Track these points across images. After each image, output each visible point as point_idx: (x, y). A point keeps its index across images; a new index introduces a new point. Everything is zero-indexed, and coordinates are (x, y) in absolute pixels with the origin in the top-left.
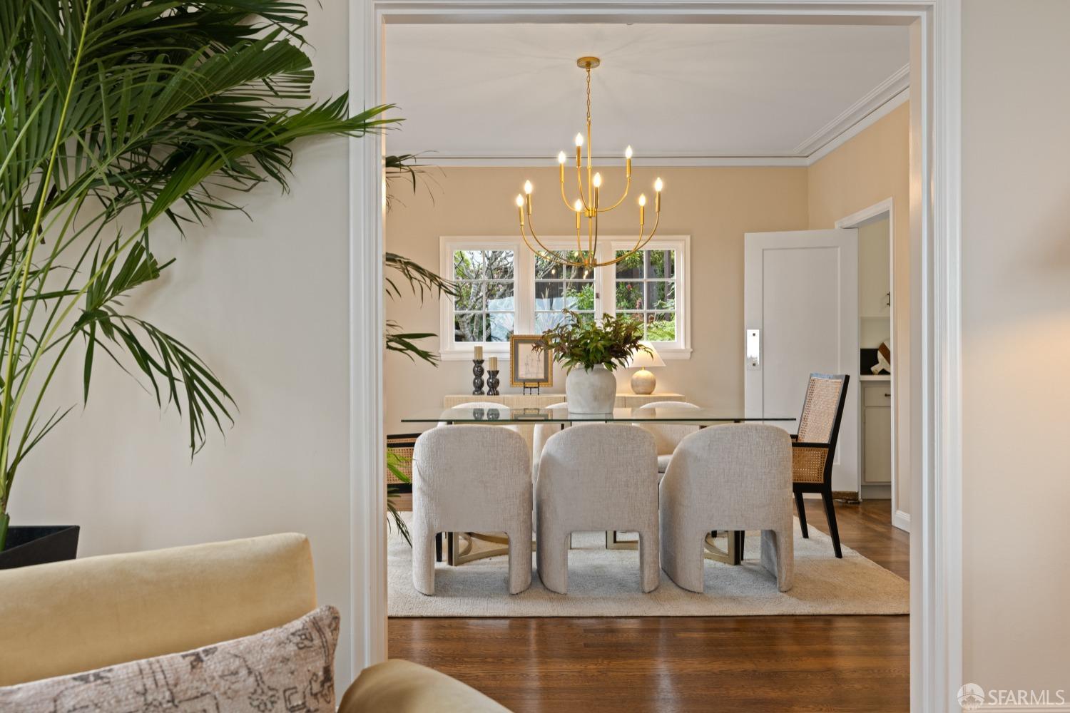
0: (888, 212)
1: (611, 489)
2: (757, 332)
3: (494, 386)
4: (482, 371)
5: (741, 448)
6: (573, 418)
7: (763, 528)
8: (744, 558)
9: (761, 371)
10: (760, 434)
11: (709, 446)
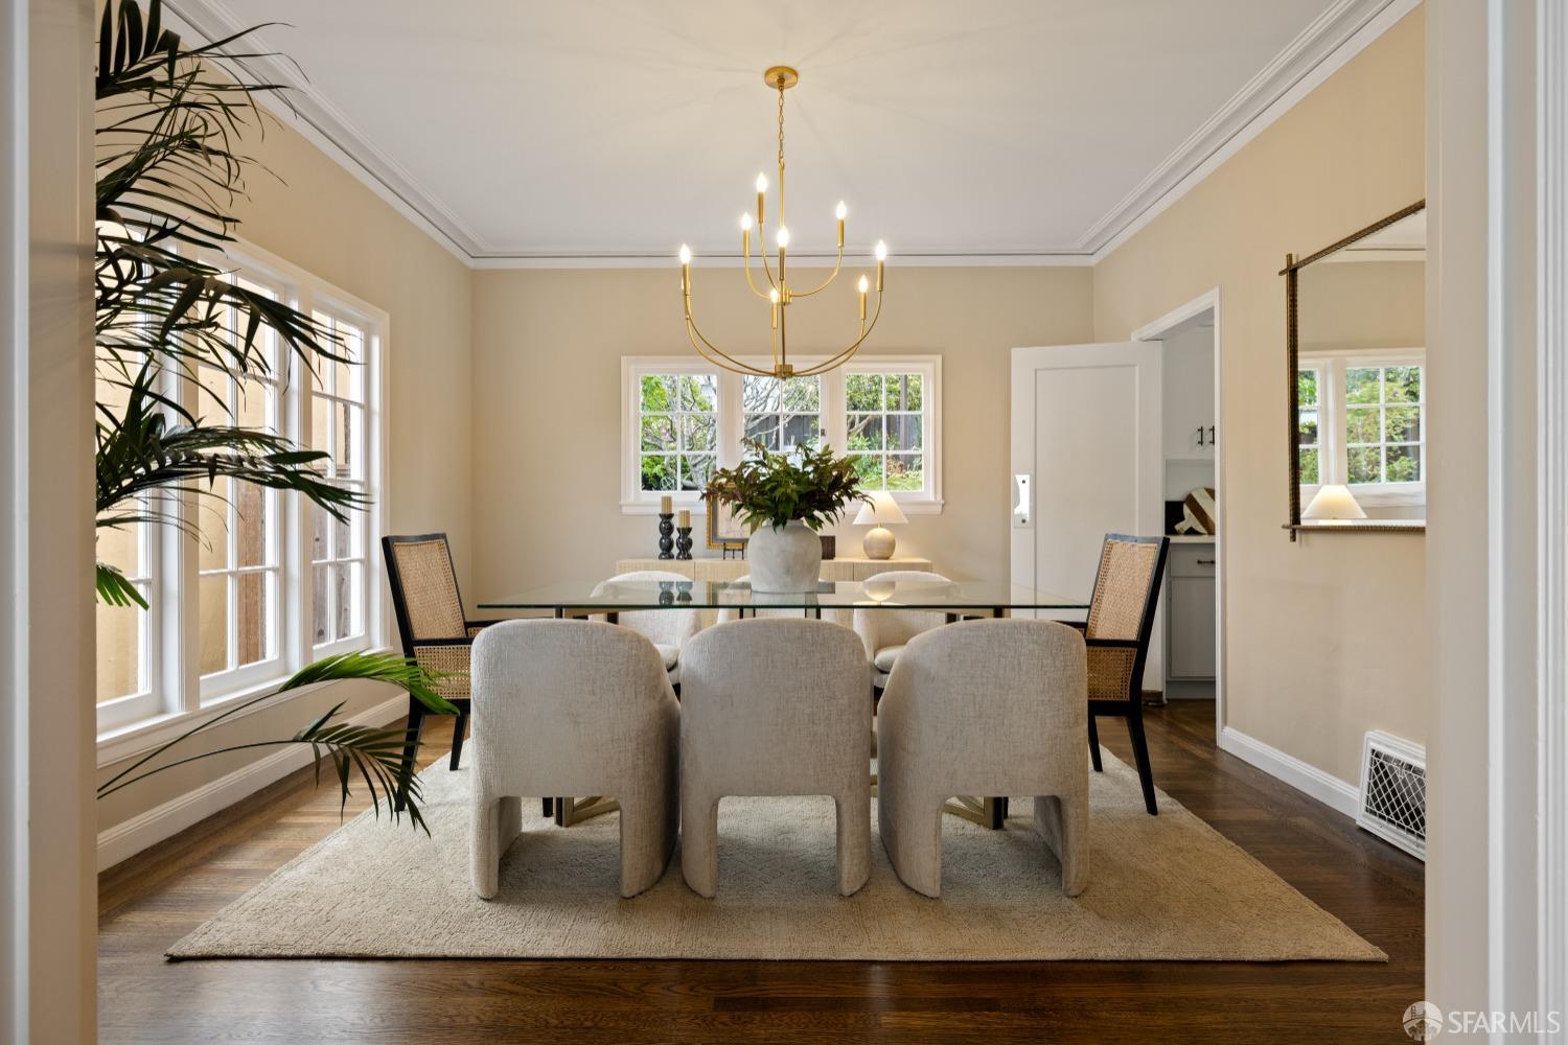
0: (1212, 309)
1: (785, 728)
2: (1027, 478)
3: (686, 547)
4: (670, 529)
5: (1003, 660)
6: (757, 604)
7: (1039, 794)
8: (1009, 813)
9: (1033, 530)
10: (1035, 637)
11: (950, 655)
